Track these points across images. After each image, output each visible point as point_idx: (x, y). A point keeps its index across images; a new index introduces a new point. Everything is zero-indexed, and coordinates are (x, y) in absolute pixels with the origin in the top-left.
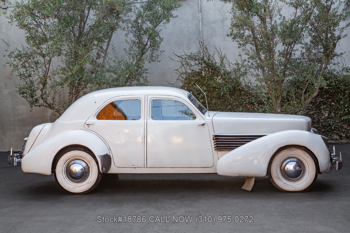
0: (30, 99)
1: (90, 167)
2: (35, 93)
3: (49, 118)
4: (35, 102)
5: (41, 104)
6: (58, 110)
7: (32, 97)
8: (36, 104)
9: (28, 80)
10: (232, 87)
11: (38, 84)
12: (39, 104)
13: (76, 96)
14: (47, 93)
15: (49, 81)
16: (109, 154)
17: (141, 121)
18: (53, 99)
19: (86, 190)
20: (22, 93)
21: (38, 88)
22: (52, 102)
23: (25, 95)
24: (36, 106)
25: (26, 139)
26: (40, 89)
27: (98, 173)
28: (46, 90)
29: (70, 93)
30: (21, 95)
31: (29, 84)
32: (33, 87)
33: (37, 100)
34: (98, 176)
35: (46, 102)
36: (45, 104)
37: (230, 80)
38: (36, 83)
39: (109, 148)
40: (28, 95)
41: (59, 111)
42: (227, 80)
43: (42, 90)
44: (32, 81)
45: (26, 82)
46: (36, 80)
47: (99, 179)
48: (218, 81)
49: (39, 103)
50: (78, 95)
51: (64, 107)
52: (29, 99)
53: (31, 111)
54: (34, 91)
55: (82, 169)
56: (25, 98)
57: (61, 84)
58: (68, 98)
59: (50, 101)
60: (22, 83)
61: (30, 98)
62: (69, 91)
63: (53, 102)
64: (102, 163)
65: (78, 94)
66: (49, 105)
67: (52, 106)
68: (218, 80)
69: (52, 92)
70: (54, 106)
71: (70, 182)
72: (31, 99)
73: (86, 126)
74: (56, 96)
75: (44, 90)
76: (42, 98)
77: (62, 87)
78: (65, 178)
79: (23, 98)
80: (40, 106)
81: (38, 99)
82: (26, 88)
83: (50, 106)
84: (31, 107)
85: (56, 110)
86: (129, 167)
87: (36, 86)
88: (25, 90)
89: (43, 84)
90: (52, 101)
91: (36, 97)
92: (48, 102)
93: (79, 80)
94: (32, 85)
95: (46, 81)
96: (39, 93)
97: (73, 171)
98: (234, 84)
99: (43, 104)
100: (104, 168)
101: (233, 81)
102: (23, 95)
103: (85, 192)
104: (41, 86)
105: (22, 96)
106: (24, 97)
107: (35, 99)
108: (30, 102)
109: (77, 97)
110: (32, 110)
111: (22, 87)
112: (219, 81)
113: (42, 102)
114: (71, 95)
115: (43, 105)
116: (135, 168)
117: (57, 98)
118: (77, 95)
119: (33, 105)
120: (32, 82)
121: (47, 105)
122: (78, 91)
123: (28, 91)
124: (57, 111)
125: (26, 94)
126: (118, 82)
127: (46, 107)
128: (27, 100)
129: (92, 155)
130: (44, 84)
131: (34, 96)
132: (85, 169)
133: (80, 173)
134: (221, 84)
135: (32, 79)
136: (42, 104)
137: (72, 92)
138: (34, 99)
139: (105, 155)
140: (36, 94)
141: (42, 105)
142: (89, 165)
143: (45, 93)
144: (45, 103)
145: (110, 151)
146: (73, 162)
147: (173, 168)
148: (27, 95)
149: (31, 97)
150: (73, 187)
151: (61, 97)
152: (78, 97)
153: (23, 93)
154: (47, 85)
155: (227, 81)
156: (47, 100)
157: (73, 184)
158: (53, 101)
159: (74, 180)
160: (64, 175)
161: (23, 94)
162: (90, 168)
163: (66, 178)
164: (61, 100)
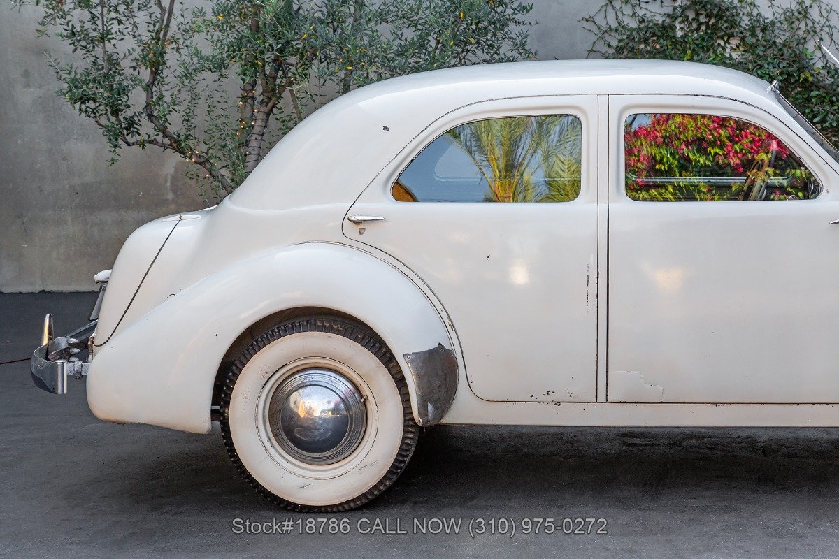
0: (109, 120)
1: (371, 398)
2: (126, 97)
3: (169, 184)
4: (125, 132)
5: (146, 138)
6: (203, 157)
7: (116, 112)
8: (129, 138)
9: (99, 51)
10: (781, 74)
11: (134, 68)
12: (139, 138)
13: (266, 109)
14: (167, 99)
15: (171, 57)
16: (448, 347)
17: (583, 205)
18: (188, 119)
19: (356, 494)
20: (81, 98)
21: (136, 82)
22: (183, 132)
23: (91, 104)
24: (128, 144)
25: (101, 275)
26: (144, 84)
27: (405, 426)
28: (162, 89)
29: (244, 98)
30: (77, 106)
31: (103, 68)
32: (117, 79)
33: (131, 123)
34: (404, 438)
35: (164, 131)
36: (159, 138)
37: (770, 52)
38: (126, 64)
39: (447, 322)
40: (102, 107)
41: (208, 160)
42: (760, 51)
43: (148, 88)
44: (115, 57)
45: (93, 59)
46: (127, 54)
47: (409, 450)
48: (728, 55)
49: (139, 134)
50: (273, 107)
51: (225, 146)
52: (103, 121)
53: (113, 161)
54: (123, 91)
55: (335, 410)
56: (92, 115)
57: (220, 66)
58: (239, 116)
59: (176, 125)
60: (80, 63)
61: (110, 117)
62: (239, 93)
63: (188, 130)
64: (420, 386)
65: (274, 99)
66: (176, 142)
67: (183, 144)
68: (728, 50)
69: (185, 95)
70: (191, 143)
71: (288, 461)
72: (113, 119)
73: (352, 230)
74: (197, 111)
75: (154, 89)
76: (150, 116)
77: (221, 76)
78: (268, 445)
79: (83, 114)
80: (142, 144)
81: (136, 118)
82: (94, 80)
83: (178, 145)
84: (112, 149)
85: (200, 156)
86: (532, 399)
87: (128, 72)
88: (90, 89)
89: (152, 66)
90: (184, 128)
91: (129, 114)
92: (172, 130)
93: (281, 51)
94: (115, 72)
95: (162, 53)
96: (137, 99)
97: (302, 416)
98: (785, 63)
99: (152, 138)
100: (430, 407)
101: (782, 55)
102: (83, 106)
103: (352, 505)
104: (146, 74)
105: (80, 110)
106: (86, 112)
107: (124, 118)
108: (109, 131)
109: (271, 111)
110: (116, 157)
111: (78, 76)
112: (733, 54)
113: (152, 132)
114: (249, 107)
115: (154, 142)
116: (558, 403)
117: (201, 118)
118: (270, 105)
119: (120, 142)
120: (112, 61)
121: (167, 141)
122: (274, 90)
123: (102, 90)
124: (202, 160)
125: (95, 101)
126: (420, 57)
127: (164, 147)
128: (100, 125)
129: (380, 349)
130: (157, 66)
131: (121, 111)
132: (348, 407)
133: (330, 426)
134: (741, 63)
135: (115, 50)
136: (149, 136)
137: (250, 95)
138: (121, 118)
139: (431, 353)
140: (129, 103)
141: (149, 142)
142: (366, 391)
143: (160, 98)
144: (161, 134)
145: (453, 334)
146: (298, 379)
147: (721, 407)
148: (98, 104)
149: (112, 113)
150: (300, 482)
151: (218, 112)
152: (275, 110)
153: (83, 99)
154: (166, 72)
155: (761, 53)
156: (167, 125)
157: (300, 471)
158: (188, 128)
159: (305, 453)
160: (265, 432)
161: (83, 103)
162: (368, 405)
163: (273, 446)
164: (215, 122)
